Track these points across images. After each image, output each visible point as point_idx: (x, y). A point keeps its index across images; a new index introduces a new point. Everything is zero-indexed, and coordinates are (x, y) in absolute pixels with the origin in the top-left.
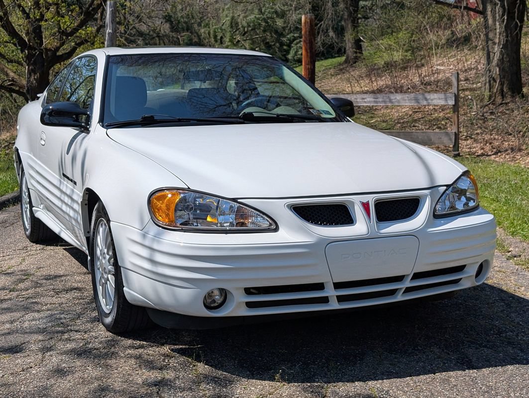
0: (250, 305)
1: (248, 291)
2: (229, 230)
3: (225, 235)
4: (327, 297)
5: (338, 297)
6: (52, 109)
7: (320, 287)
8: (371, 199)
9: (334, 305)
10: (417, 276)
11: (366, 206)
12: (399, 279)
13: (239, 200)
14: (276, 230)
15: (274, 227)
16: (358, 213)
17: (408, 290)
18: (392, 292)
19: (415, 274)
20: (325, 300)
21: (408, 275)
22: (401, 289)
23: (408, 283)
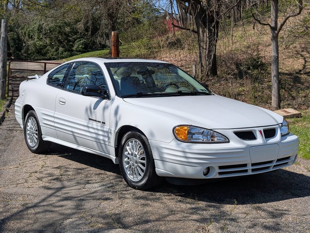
0: (220, 173)
1: (220, 168)
2: (211, 142)
3: (209, 144)
4: (247, 170)
5: (252, 169)
6: (87, 88)
7: (245, 165)
8: (262, 129)
9: (250, 173)
10: (278, 160)
11: (260, 132)
12: (271, 162)
13: (213, 130)
14: (229, 142)
15: (227, 140)
16: (258, 135)
17: (275, 166)
18: (268, 168)
19: (278, 159)
20: (246, 171)
21: (275, 160)
22: (272, 166)
23: (275, 164)
